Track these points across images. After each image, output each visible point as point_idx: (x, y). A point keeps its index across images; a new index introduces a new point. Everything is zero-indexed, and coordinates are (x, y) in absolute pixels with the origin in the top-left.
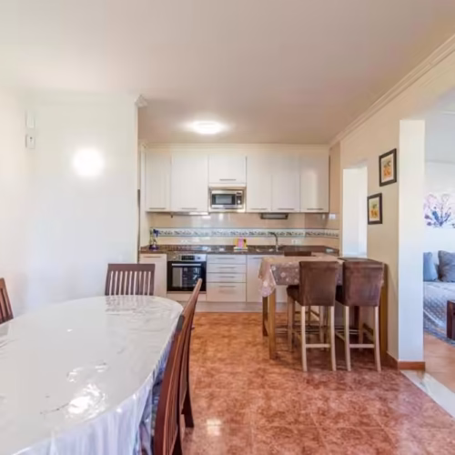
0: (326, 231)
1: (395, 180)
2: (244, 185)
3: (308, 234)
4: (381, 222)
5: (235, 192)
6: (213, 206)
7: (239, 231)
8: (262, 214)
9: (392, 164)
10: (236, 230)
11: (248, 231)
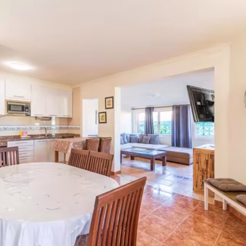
0: (70, 126)
1: (113, 108)
2: (30, 101)
3: (61, 128)
4: (106, 122)
5: (24, 105)
6: (9, 111)
7: (22, 127)
8: (36, 117)
9: (112, 101)
10: (20, 126)
11: (28, 127)
